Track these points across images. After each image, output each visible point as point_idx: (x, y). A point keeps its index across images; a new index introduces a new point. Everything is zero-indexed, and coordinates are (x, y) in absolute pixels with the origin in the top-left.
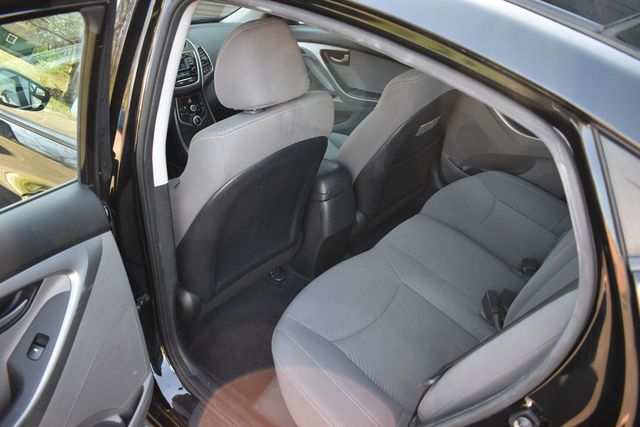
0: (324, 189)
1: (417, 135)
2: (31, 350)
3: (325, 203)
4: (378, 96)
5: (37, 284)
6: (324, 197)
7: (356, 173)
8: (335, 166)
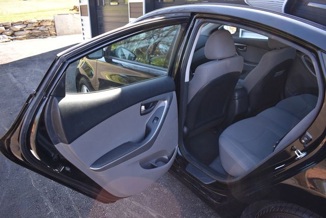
0: (237, 95)
1: (275, 76)
2: (153, 121)
3: (237, 101)
4: (257, 64)
5: (157, 102)
6: (237, 98)
7: (249, 90)
8: (241, 87)
